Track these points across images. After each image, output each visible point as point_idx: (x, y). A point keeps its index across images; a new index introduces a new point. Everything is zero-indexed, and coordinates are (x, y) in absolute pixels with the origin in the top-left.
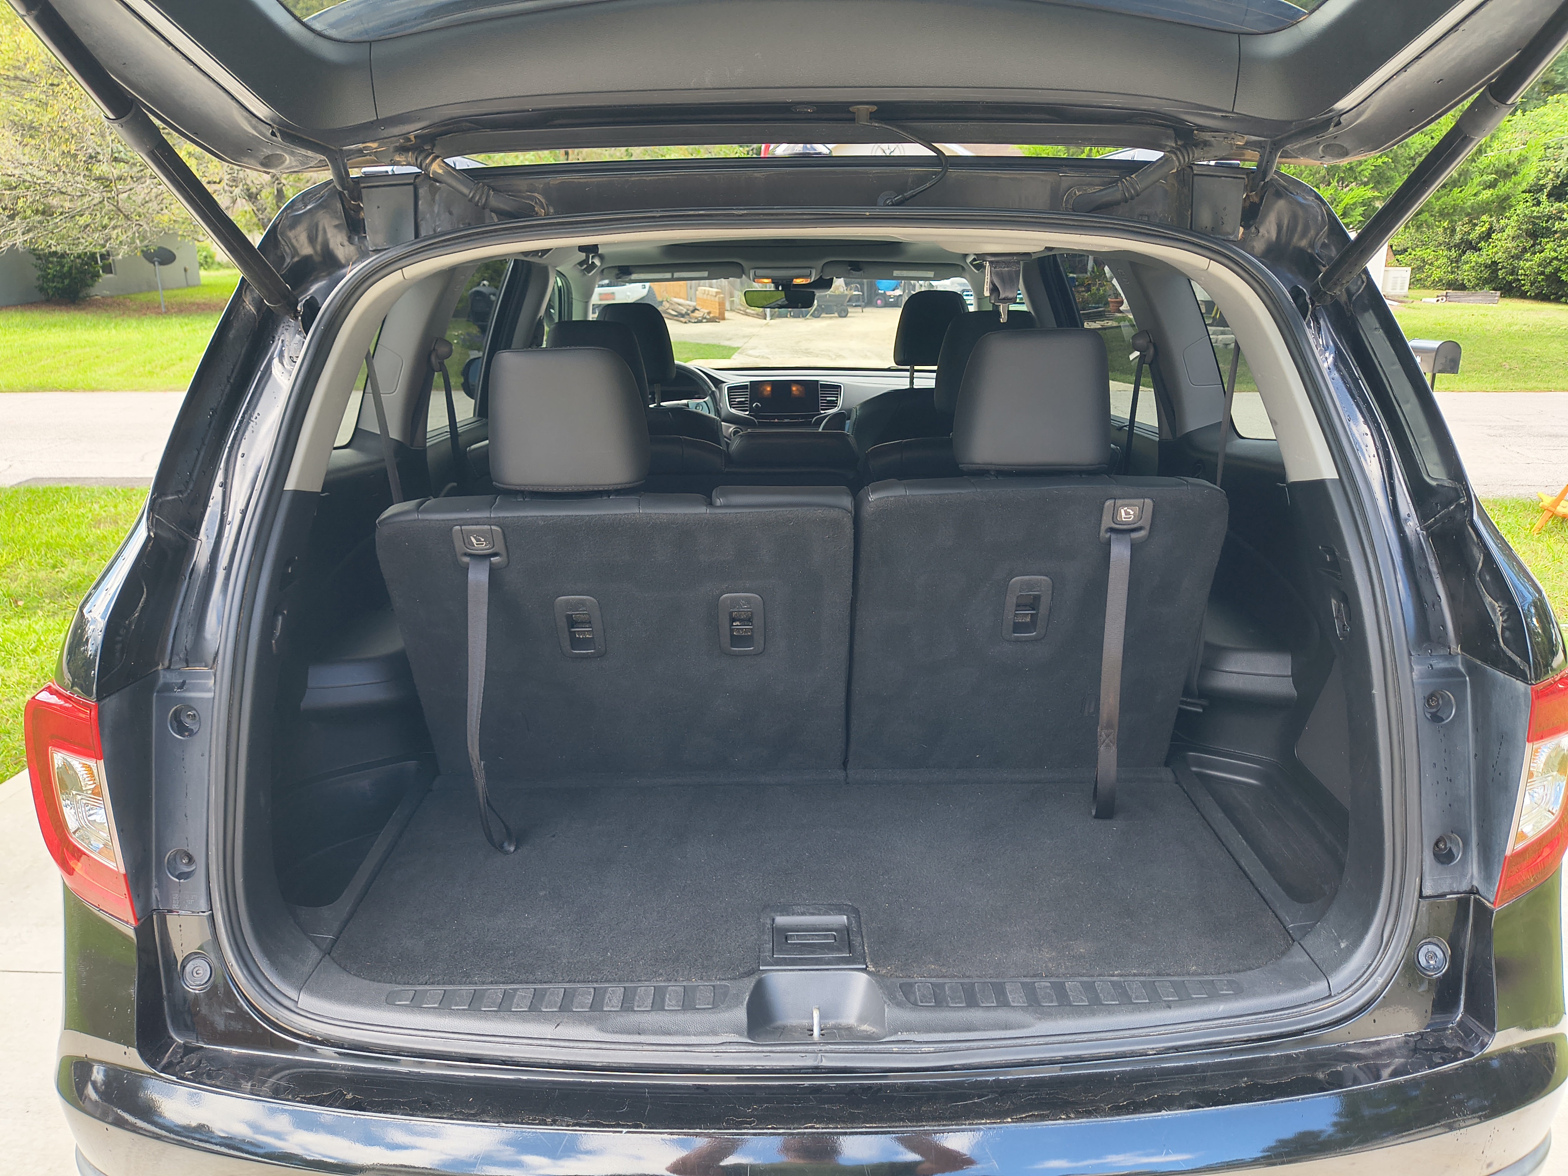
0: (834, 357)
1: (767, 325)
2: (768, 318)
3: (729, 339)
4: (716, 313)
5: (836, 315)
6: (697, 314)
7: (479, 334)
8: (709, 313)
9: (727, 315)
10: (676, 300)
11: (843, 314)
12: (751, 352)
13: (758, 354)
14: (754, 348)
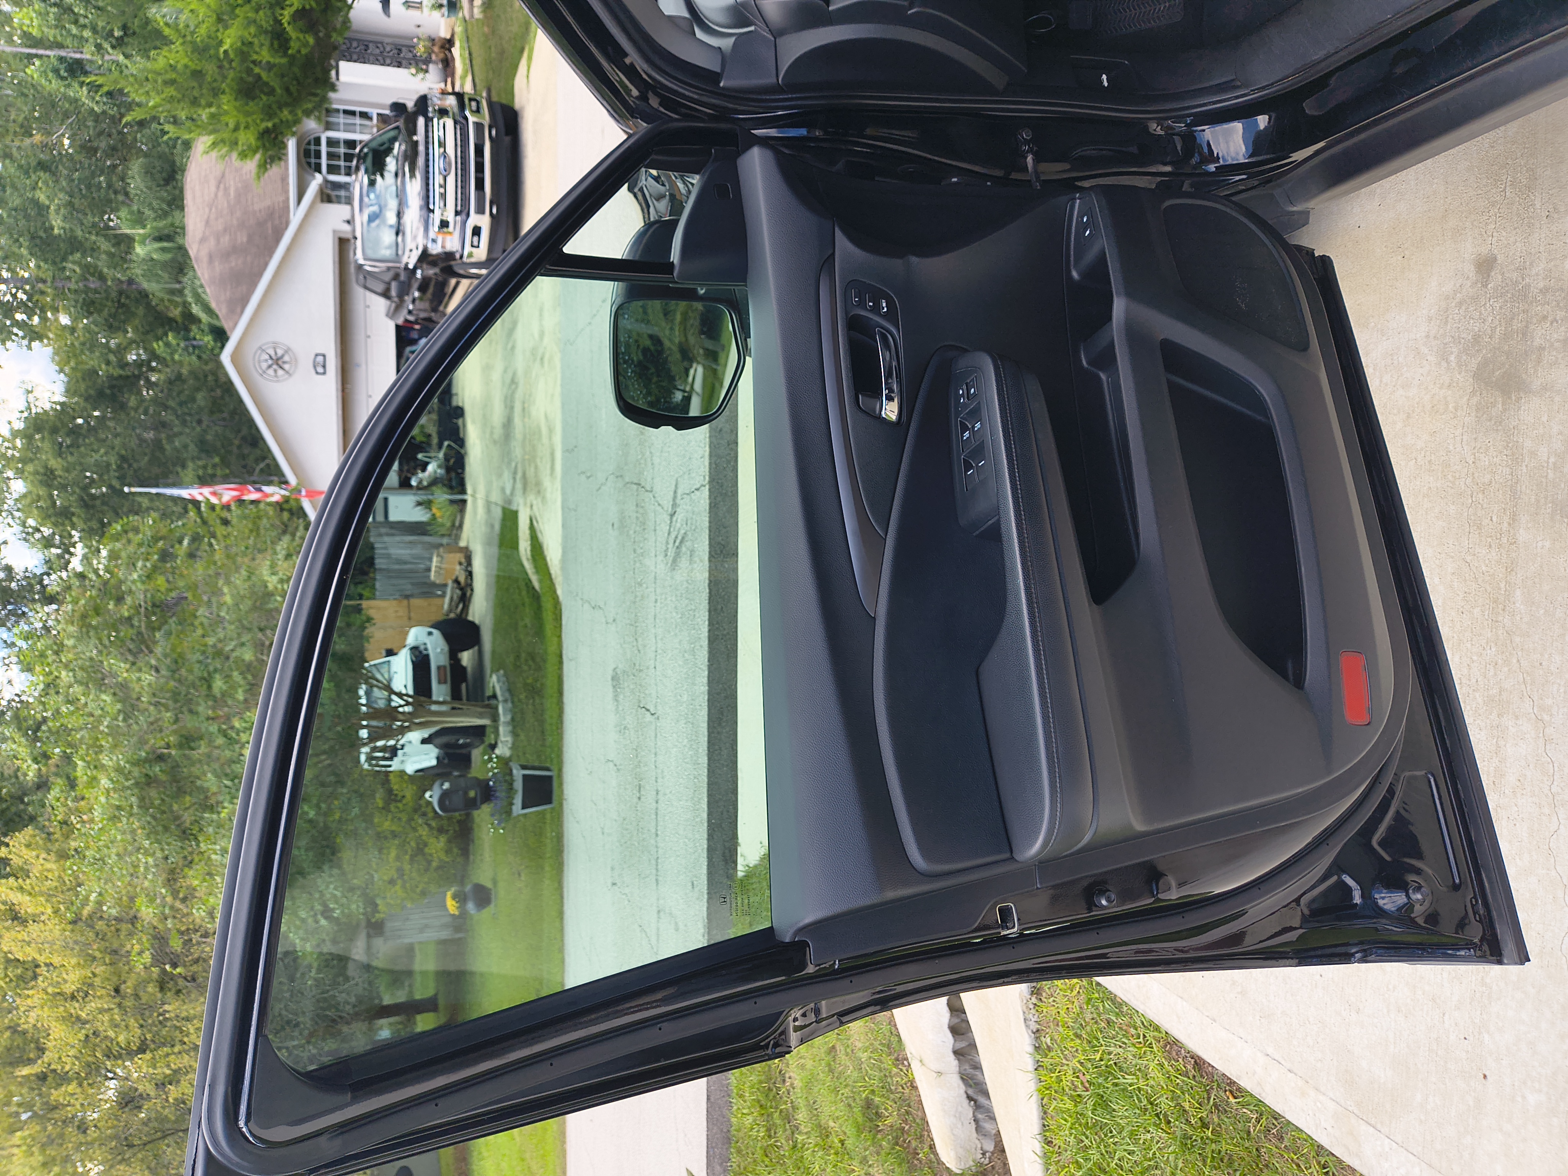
0: (513, 387)
1: (473, 496)
2: (465, 497)
3: (492, 526)
4: (460, 557)
5: (460, 421)
6: (462, 579)
7: (492, 805)
8: (460, 564)
9: (462, 544)
10: (446, 606)
11: (459, 412)
12: (508, 492)
13: (511, 481)
14: (503, 490)
